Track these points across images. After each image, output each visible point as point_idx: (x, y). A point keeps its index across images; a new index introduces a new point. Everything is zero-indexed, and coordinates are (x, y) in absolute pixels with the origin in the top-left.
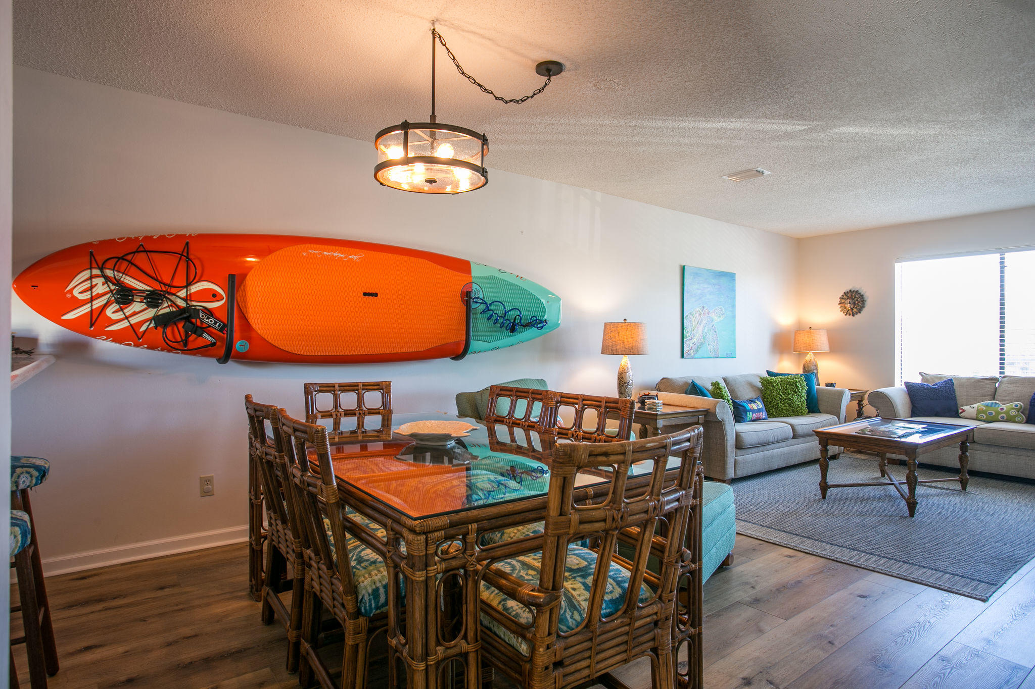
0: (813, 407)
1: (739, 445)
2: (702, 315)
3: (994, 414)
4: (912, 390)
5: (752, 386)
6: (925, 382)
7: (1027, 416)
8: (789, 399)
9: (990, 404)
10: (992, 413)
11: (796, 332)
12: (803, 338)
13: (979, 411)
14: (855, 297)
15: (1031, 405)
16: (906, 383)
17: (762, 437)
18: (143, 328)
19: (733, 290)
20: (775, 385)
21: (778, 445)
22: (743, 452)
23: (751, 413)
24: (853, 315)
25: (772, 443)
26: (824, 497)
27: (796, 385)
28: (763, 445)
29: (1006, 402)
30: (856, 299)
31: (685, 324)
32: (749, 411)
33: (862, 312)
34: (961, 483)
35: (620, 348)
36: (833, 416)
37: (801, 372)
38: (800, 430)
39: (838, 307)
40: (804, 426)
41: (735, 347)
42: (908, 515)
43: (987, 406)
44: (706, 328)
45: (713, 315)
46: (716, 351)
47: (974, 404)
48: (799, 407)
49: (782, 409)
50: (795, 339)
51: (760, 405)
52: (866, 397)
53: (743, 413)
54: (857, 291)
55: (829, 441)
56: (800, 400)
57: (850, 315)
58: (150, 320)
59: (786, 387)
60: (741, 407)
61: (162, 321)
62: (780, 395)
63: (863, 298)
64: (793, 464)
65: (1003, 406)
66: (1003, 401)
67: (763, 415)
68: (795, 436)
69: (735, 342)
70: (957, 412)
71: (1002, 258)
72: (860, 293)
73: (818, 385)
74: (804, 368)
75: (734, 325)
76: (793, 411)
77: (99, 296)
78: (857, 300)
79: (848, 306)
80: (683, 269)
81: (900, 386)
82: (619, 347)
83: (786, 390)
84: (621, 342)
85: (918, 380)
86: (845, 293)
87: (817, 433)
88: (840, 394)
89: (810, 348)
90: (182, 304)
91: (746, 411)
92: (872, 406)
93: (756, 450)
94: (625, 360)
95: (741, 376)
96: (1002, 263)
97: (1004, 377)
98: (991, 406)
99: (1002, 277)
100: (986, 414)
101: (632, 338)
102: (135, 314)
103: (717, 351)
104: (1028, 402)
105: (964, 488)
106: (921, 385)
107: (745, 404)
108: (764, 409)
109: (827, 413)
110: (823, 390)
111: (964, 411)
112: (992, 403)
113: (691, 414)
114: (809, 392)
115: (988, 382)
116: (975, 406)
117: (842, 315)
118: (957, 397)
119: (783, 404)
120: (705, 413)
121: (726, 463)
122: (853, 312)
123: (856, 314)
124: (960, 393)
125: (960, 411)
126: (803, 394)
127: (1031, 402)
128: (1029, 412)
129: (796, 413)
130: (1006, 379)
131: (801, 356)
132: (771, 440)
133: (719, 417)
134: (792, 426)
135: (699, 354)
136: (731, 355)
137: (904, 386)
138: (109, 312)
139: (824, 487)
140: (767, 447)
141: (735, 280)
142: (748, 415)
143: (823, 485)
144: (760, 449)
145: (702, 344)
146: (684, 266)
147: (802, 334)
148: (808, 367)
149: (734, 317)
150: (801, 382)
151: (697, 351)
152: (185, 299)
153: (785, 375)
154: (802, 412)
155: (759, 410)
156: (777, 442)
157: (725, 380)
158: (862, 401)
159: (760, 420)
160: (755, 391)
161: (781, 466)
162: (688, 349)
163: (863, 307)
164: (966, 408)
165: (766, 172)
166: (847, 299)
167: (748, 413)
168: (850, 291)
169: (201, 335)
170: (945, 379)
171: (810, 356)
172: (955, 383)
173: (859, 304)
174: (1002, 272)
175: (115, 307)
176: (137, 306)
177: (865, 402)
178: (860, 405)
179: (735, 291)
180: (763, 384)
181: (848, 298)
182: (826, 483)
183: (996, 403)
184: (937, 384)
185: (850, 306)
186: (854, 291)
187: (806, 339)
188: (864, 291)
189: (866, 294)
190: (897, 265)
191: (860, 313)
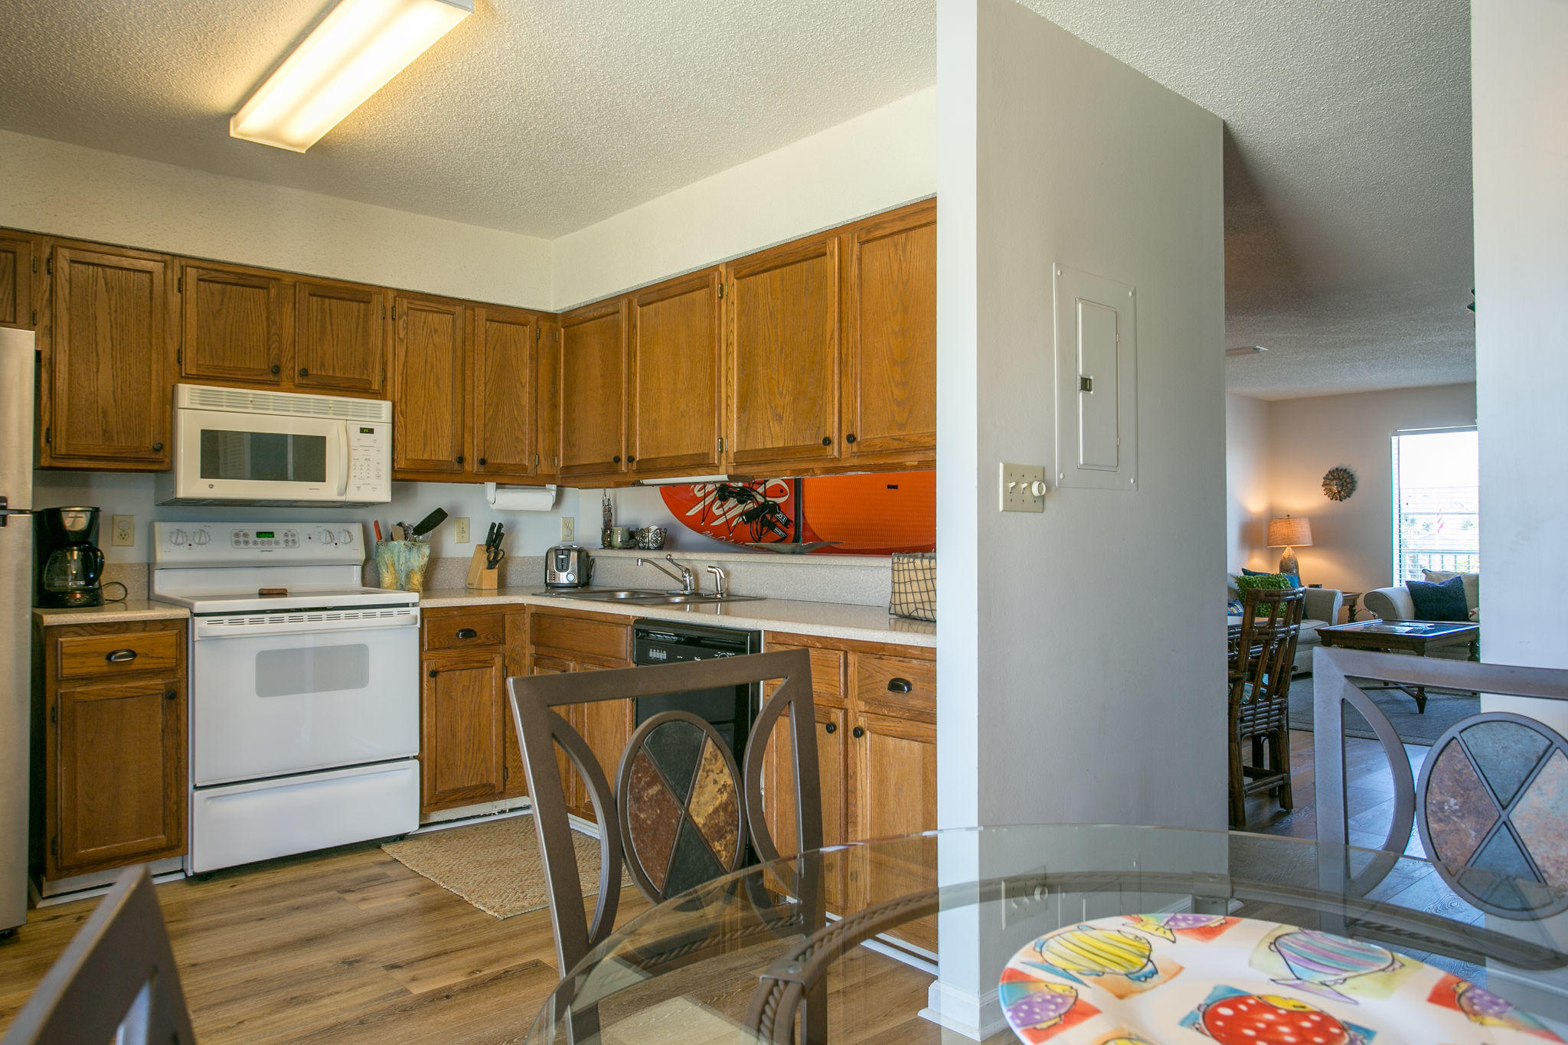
4: (1414, 589)
6: (1429, 580)
11: (1270, 521)
12: (1280, 529)
14: (1343, 478)
16: (1406, 582)
18: (734, 523)
20: (1253, 586)
24: (1341, 500)
27: (1279, 585)
33: (1353, 496)
37: (1278, 571)
39: (1321, 490)
42: (1418, 712)
50: (1268, 529)
52: (1360, 598)
54: (1345, 470)
57: (1336, 499)
58: (741, 515)
61: (750, 516)
63: (1352, 479)
70: (1467, 614)
72: (1348, 473)
73: (1301, 586)
74: (1283, 566)
77: (710, 493)
78: (1345, 481)
79: (1335, 489)
81: (1399, 586)
85: (1421, 578)
86: (1330, 472)
87: (1322, 632)
88: (1332, 595)
89: (1288, 541)
90: (760, 499)
92: (1367, 607)
102: (730, 509)
106: (1425, 584)
109: (1317, 619)
110: (1307, 591)
111: (1474, 613)
117: (1326, 499)
118: (1467, 598)
122: (1340, 496)
123: (1345, 498)
124: (1470, 593)
125: (1470, 613)
131: (1275, 551)
137: (1404, 585)
138: (714, 508)
147: (1277, 524)
148: (1287, 564)
150: (1285, 582)
152: (764, 495)
153: (1263, 574)
158: (1354, 606)
160: (1231, 593)
163: (1353, 489)
166: (1333, 480)
168: (1337, 469)
169: (773, 530)
170: (1452, 577)
171: (1288, 552)
172: (1464, 580)
173: (1349, 486)
175: (718, 503)
176: (732, 502)
178: (1352, 611)
180: (1240, 585)
181: (1335, 479)
184: (1443, 583)
185: (1337, 488)
186: (1341, 470)
187: (1285, 531)
188: (1353, 470)
189: (1357, 473)
190: (1394, 439)
191: (1349, 497)
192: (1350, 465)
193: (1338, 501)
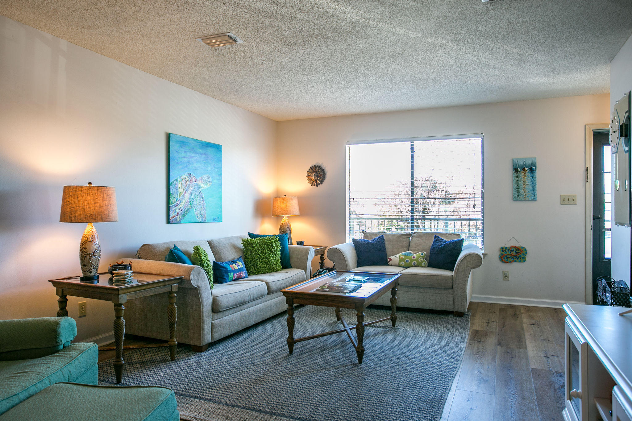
0: (286, 264)
1: (216, 309)
2: (189, 182)
3: (409, 261)
4: (357, 245)
5: (235, 247)
6: (366, 238)
7: (428, 261)
8: (266, 258)
9: (407, 254)
10: (408, 261)
11: (274, 199)
12: (280, 204)
13: (401, 260)
14: (318, 171)
15: (430, 253)
16: (354, 240)
17: (239, 298)
19: (220, 160)
20: (254, 246)
21: (254, 303)
22: (220, 315)
23: (232, 273)
24: (317, 186)
25: (249, 302)
26: (291, 352)
27: (272, 245)
28: (240, 304)
29: (416, 252)
30: (319, 172)
31: (171, 191)
32: (230, 272)
34: (392, 320)
35: (80, 215)
36: (302, 270)
37: (278, 233)
38: (273, 286)
39: (306, 179)
40: (277, 283)
41: (221, 212)
42: (357, 362)
43: (405, 255)
44: (193, 195)
45: (200, 183)
46: (202, 216)
47: (397, 254)
48: (275, 264)
49: (261, 267)
50: (273, 205)
51: (241, 265)
52: (326, 251)
53: (225, 275)
54: (320, 167)
55: (295, 300)
56: (275, 258)
57: (314, 185)
59: (264, 247)
60: (223, 269)
62: (259, 255)
63: (324, 172)
64: (268, 317)
65: (415, 255)
66: (415, 251)
67: (244, 274)
68: (269, 292)
69: (221, 207)
70: (387, 260)
71: (412, 145)
72: (321, 168)
73: (291, 244)
74: (281, 229)
75: (221, 192)
76: (269, 268)
78: (320, 174)
79: (313, 178)
80: (168, 136)
81: (349, 242)
82: (78, 213)
83: (264, 250)
84: (81, 208)
85: (361, 237)
86: (311, 168)
87: (285, 293)
88: (307, 251)
89: (285, 212)
91: (227, 272)
92: (331, 260)
93: (234, 310)
94: (90, 228)
95: (225, 238)
96: (412, 148)
97: (415, 233)
98: (407, 255)
99: (412, 159)
100: (404, 262)
101: (95, 203)
103: (204, 216)
104: (429, 251)
105: (394, 325)
106: (364, 241)
107: (226, 265)
108: (245, 268)
109: (297, 268)
110: (294, 248)
111: (391, 260)
112: (408, 253)
113: (162, 284)
114: (282, 251)
115: (405, 237)
116: (398, 255)
117: (309, 185)
118: (387, 249)
119: (261, 262)
120: (179, 281)
121: (203, 329)
122: (316, 183)
123: (319, 185)
124: (389, 247)
125: (389, 260)
126: (278, 253)
127: (430, 251)
128: (430, 258)
129: (272, 270)
130: (416, 234)
131: (279, 218)
132: (247, 299)
133: (194, 284)
134: (267, 283)
135: (187, 218)
136: (218, 220)
137: (352, 241)
139: (291, 342)
140: (244, 306)
141: (221, 151)
142: (230, 276)
143: (291, 341)
144: (238, 309)
145: (189, 209)
146: (170, 134)
147: (278, 201)
148: (284, 228)
149: (221, 185)
150: (276, 242)
151: (184, 216)
153: (263, 236)
154: (277, 269)
155: (240, 270)
156: (254, 300)
157: (210, 243)
158: (323, 255)
159: (241, 278)
160: (237, 252)
161: (257, 322)
162: (174, 214)
163: (324, 179)
164: (392, 257)
165: (239, 41)
167: (229, 274)
168: (315, 166)
170: (379, 236)
171: (285, 219)
172: (385, 238)
173: (321, 176)
174: (412, 155)
177: (325, 256)
178: (322, 258)
179: (221, 161)
180: (244, 245)
181: (313, 172)
182: (292, 339)
183: (410, 253)
184: (374, 240)
185: (315, 178)
186: (317, 166)
187: (282, 205)
188: (324, 166)
189: (326, 169)
190: (347, 147)
191: (322, 184)
192: (322, 163)
193: (315, 186)
